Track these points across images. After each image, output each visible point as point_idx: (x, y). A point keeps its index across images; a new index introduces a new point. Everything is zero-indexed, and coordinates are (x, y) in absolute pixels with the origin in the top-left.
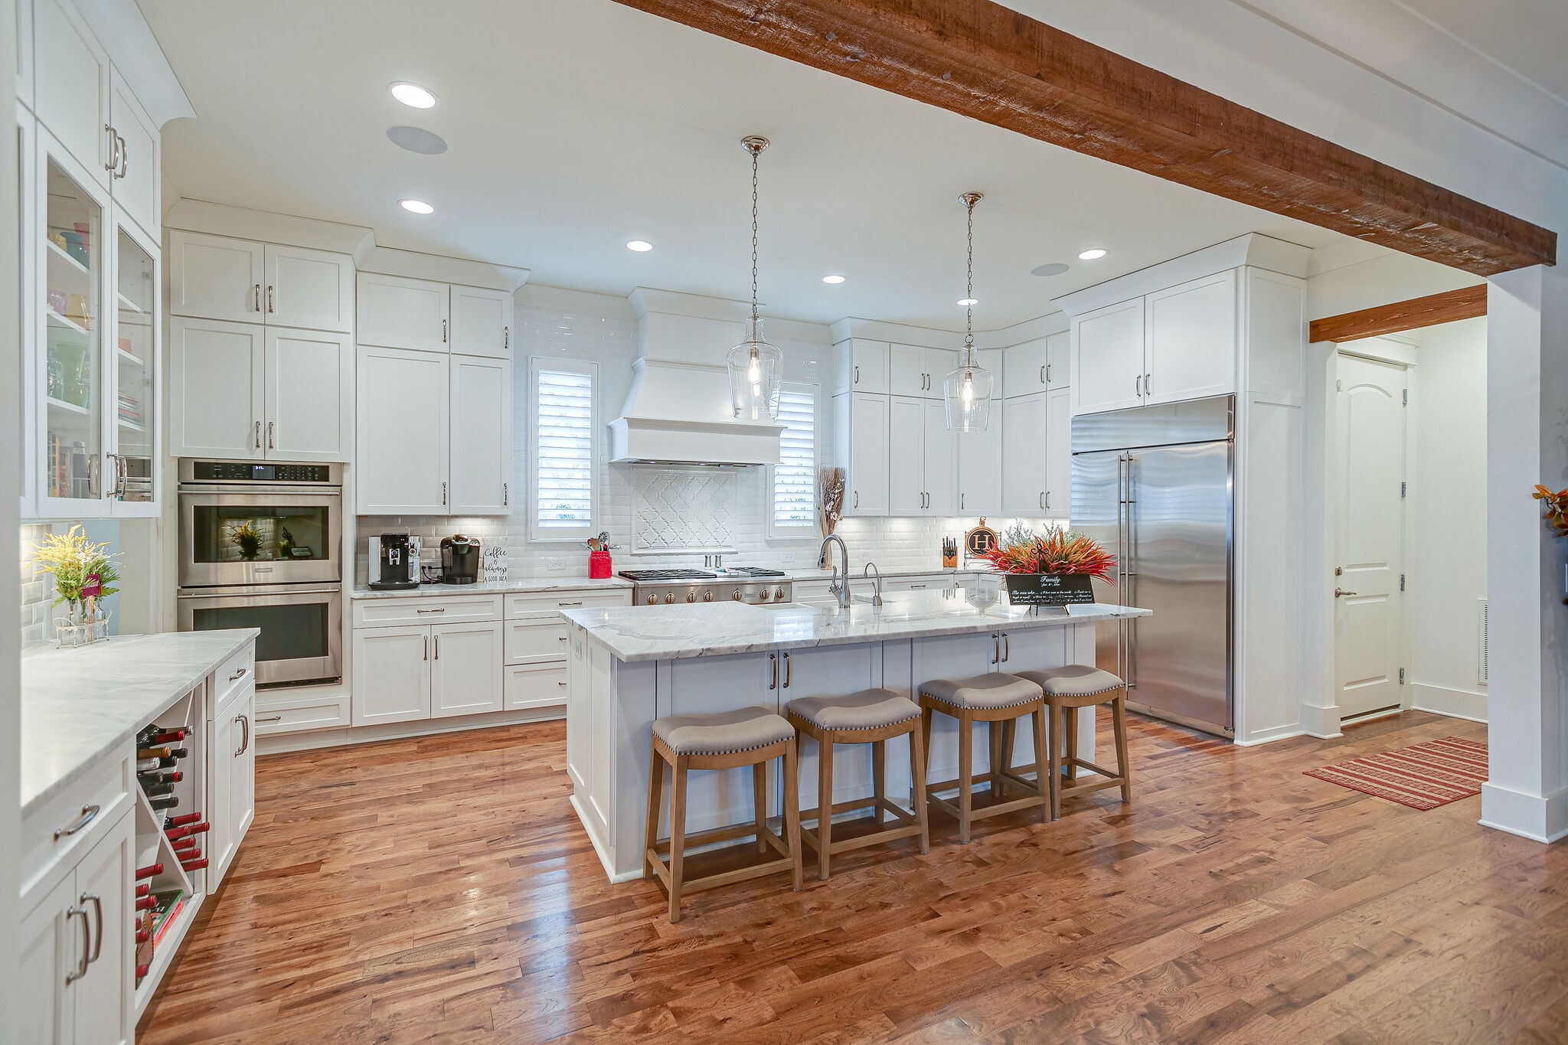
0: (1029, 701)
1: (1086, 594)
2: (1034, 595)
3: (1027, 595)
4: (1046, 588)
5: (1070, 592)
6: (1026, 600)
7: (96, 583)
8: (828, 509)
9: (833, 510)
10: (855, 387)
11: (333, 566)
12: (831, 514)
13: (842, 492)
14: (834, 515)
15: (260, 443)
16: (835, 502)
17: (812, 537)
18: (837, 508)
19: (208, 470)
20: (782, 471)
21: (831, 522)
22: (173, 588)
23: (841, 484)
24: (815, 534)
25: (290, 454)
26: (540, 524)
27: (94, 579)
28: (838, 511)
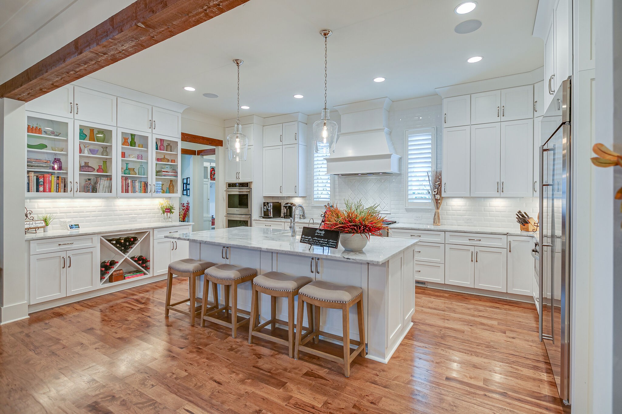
0: (284, 291)
1: (333, 242)
2: (310, 239)
3: (307, 239)
4: (318, 237)
5: (326, 240)
6: (306, 241)
7: (168, 210)
8: (434, 193)
9: (437, 194)
10: (445, 125)
11: (249, 211)
12: (436, 196)
13: (441, 183)
14: (438, 197)
15: (238, 178)
16: (436, 190)
17: (430, 208)
18: (439, 192)
19: (231, 185)
20: (413, 174)
21: (437, 200)
22: (225, 214)
23: (440, 180)
24: (432, 206)
25: (242, 180)
26: (315, 200)
27: (168, 209)
28: (440, 195)
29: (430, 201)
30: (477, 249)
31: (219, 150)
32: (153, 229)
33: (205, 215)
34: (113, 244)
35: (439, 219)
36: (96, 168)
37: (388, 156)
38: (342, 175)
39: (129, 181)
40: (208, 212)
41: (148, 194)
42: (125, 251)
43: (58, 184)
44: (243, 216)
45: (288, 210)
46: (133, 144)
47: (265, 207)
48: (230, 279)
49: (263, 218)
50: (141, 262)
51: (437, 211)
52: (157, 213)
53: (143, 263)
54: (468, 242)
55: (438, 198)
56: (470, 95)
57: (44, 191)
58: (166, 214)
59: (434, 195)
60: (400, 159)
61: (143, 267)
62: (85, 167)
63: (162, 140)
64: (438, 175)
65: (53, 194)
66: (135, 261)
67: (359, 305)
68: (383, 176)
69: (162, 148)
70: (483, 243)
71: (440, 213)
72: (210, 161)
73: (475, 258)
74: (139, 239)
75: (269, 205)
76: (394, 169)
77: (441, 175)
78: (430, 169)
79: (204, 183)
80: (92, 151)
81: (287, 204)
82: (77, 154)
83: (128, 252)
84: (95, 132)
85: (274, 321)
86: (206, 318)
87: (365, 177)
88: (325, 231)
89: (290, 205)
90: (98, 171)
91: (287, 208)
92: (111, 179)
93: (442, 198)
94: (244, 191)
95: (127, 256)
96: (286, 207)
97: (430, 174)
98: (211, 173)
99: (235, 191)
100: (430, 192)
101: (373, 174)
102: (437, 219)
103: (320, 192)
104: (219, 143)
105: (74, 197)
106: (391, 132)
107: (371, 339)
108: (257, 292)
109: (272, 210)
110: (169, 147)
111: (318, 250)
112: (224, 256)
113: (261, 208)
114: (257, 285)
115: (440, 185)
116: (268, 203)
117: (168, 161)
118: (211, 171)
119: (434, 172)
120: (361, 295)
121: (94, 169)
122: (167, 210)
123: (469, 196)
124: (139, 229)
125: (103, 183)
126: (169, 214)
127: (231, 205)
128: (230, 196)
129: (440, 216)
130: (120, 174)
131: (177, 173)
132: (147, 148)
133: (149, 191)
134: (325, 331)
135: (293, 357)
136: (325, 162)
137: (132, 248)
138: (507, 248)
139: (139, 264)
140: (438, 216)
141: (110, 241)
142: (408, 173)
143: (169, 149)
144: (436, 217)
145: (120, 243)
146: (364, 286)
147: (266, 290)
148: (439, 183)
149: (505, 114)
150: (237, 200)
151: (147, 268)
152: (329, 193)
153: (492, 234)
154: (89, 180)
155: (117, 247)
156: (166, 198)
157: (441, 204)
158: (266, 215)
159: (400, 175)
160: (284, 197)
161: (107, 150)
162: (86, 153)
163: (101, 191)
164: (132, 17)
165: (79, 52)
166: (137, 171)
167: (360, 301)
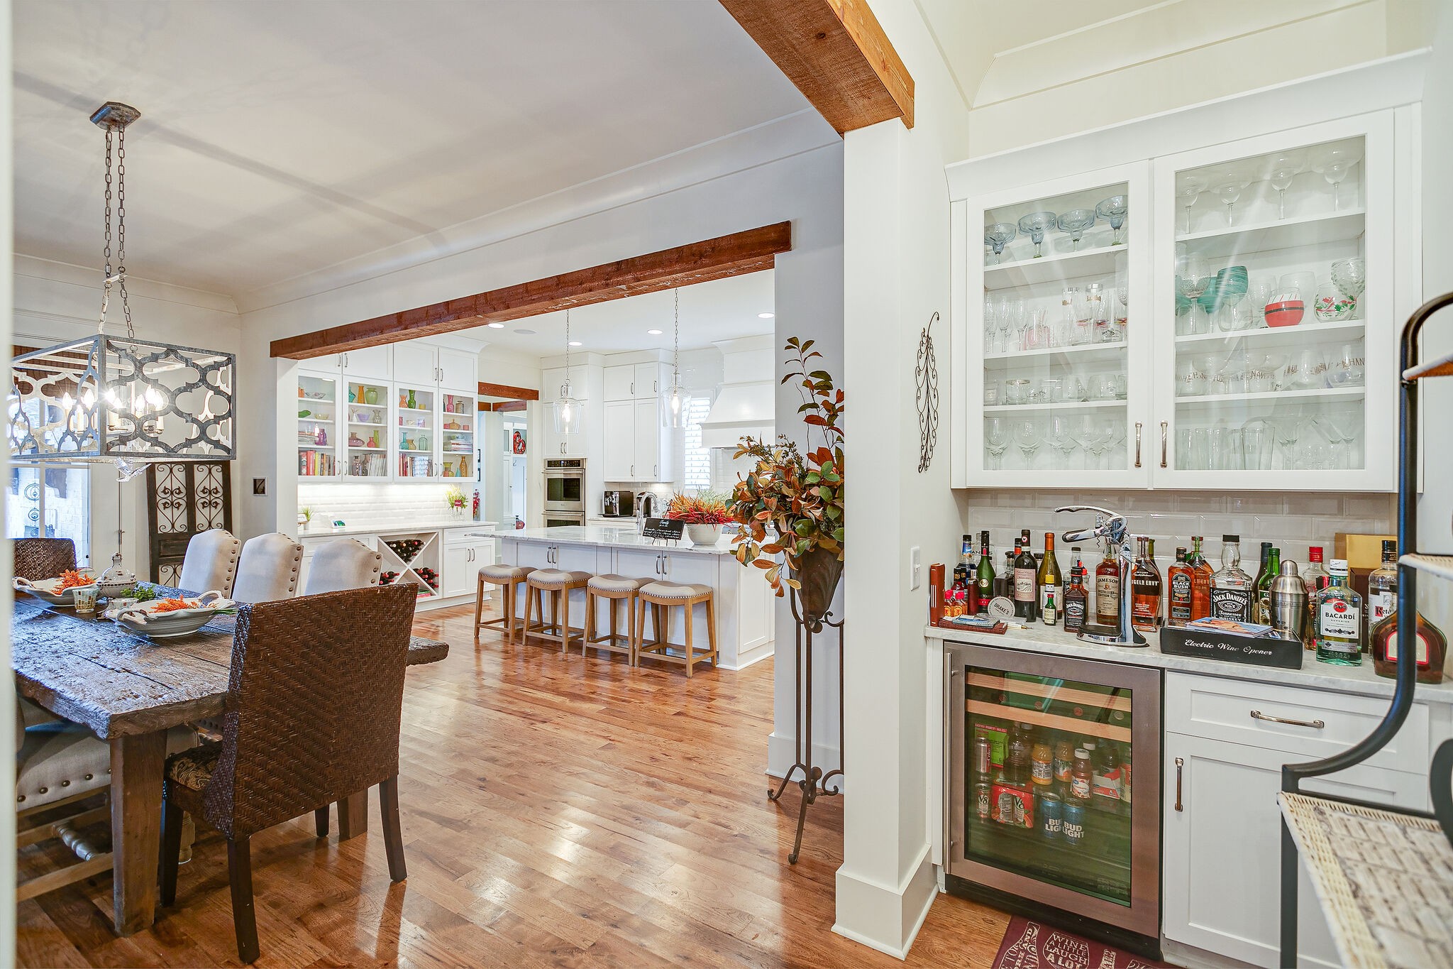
0: (623, 593)
1: (677, 533)
2: (653, 531)
4: (662, 528)
5: (670, 531)
6: (649, 534)
7: (459, 503)
11: (582, 506)
15: (563, 452)
19: (551, 464)
22: (543, 510)
25: (570, 455)
26: (687, 487)
27: (459, 501)
31: (532, 404)
32: (443, 529)
33: (506, 514)
34: (392, 548)
36: (367, 441)
38: (725, 448)
39: (408, 459)
40: (510, 509)
41: (434, 478)
42: (407, 560)
43: (322, 464)
44: (573, 514)
46: (411, 405)
47: (608, 500)
48: (560, 582)
49: (604, 516)
50: (427, 576)
52: (442, 508)
53: (429, 579)
57: (308, 474)
58: (455, 507)
61: (429, 584)
62: (353, 439)
63: (450, 397)
65: (318, 477)
66: (419, 574)
67: (708, 604)
69: (451, 407)
72: (513, 420)
74: (425, 543)
75: (614, 496)
79: (505, 458)
80: (361, 418)
81: (643, 494)
82: (346, 422)
83: (410, 561)
84: (365, 390)
85: (613, 637)
86: (529, 634)
88: (670, 521)
89: (648, 496)
90: (369, 445)
92: (385, 457)
94: (573, 473)
95: (409, 566)
96: (640, 499)
98: (515, 441)
99: (559, 474)
103: (695, 476)
104: (534, 395)
105: (342, 482)
107: (721, 646)
108: (592, 595)
109: (618, 504)
110: (460, 406)
111: (661, 543)
112: (551, 560)
113: (602, 500)
114: (592, 587)
116: (612, 493)
117: (459, 427)
118: (514, 437)
120: (710, 594)
121: (364, 443)
122: (457, 503)
124: (422, 529)
125: (375, 462)
126: (459, 508)
127: (551, 496)
128: (551, 482)
130: (397, 450)
131: (472, 445)
132: (432, 410)
133: (434, 473)
134: (674, 642)
135: (633, 665)
136: (700, 428)
137: (416, 555)
139: (424, 579)
141: (388, 544)
143: (460, 410)
145: (401, 547)
146: (715, 586)
147: (604, 592)
150: (560, 489)
151: (434, 586)
152: (709, 475)
154: (356, 457)
155: (397, 553)
156: (456, 484)
158: (609, 512)
160: (639, 483)
161: (379, 415)
162: (355, 421)
163: (373, 474)
164: (471, 308)
165: (403, 327)
166: (416, 444)
167: (709, 601)
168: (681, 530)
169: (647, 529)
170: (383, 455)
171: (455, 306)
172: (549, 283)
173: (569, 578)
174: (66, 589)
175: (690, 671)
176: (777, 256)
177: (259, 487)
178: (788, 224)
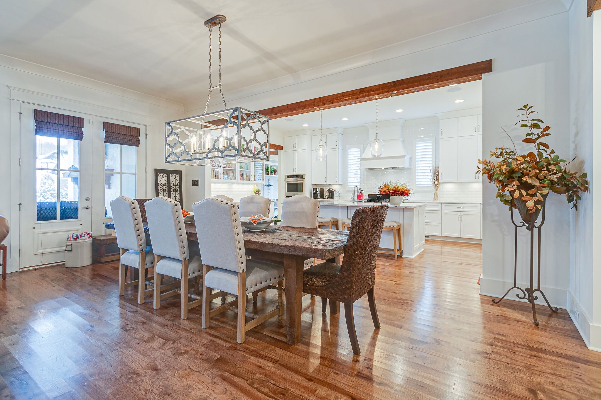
7: (258, 192)
8: (434, 180)
9: (436, 181)
10: (441, 137)
11: (303, 194)
12: (435, 182)
13: (438, 174)
14: (436, 182)
15: (294, 172)
16: (436, 178)
17: (432, 190)
18: (437, 180)
19: (289, 177)
20: (419, 169)
21: (436, 184)
22: (285, 196)
23: (438, 171)
24: (433, 189)
25: (298, 173)
26: (349, 186)
28: (438, 181)
29: (431, 186)
30: (462, 213)
31: (281, 152)
35: (437, 197)
37: (404, 157)
38: (371, 169)
39: (242, 173)
41: (250, 182)
45: (330, 194)
47: (315, 192)
49: (313, 198)
51: (436, 192)
54: (456, 209)
55: (437, 184)
56: (457, 118)
59: (434, 181)
60: (411, 158)
64: (436, 168)
67: (399, 230)
68: (399, 169)
70: (465, 210)
71: (438, 193)
73: (461, 219)
75: (318, 190)
76: (407, 165)
77: (438, 168)
78: (431, 165)
81: (330, 189)
87: (387, 170)
88: (382, 195)
89: (331, 190)
91: (330, 192)
93: (439, 183)
94: (299, 180)
96: (328, 191)
97: (431, 168)
99: (292, 181)
100: (432, 180)
101: (392, 168)
102: (436, 196)
104: (281, 148)
105: (221, 182)
106: (404, 141)
107: (406, 248)
109: (319, 194)
113: (311, 192)
115: (438, 175)
116: (316, 189)
119: (434, 166)
120: (400, 226)
121: (228, 166)
123: (457, 181)
125: (232, 174)
126: (258, 194)
127: (289, 190)
128: (289, 185)
129: (438, 196)
130: (239, 169)
133: (250, 179)
136: (359, 160)
138: (480, 212)
140: (437, 195)
142: (416, 167)
144: (436, 195)
146: (401, 222)
148: (437, 173)
149: (480, 130)
150: (294, 187)
152: (360, 181)
153: (471, 204)
157: (439, 187)
158: (315, 197)
159: (410, 169)
160: (327, 184)
163: (230, 179)
164: (311, 104)
165: (274, 114)
166: (244, 167)
167: (400, 229)
168: (389, 198)
169: (369, 199)
170: (234, 171)
171: (300, 104)
172: (355, 92)
173: (331, 220)
174: (188, 216)
175: (396, 258)
176: (483, 75)
177: (195, 183)
178: (491, 60)
